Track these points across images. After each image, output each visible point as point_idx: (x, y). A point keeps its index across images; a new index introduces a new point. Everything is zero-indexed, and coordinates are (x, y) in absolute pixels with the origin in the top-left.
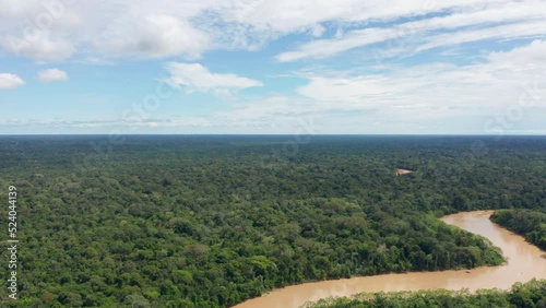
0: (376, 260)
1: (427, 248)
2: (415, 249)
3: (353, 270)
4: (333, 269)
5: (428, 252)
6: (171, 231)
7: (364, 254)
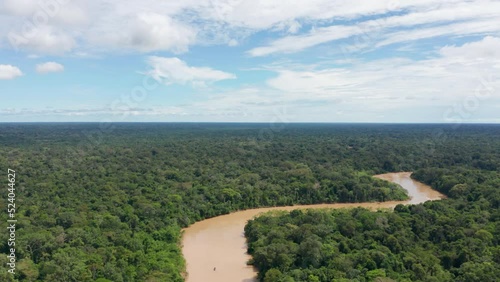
0: (312, 195)
1: (349, 187)
2: (341, 188)
3: (295, 200)
4: (281, 199)
5: (350, 190)
6: (163, 178)
7: (304, 191)
